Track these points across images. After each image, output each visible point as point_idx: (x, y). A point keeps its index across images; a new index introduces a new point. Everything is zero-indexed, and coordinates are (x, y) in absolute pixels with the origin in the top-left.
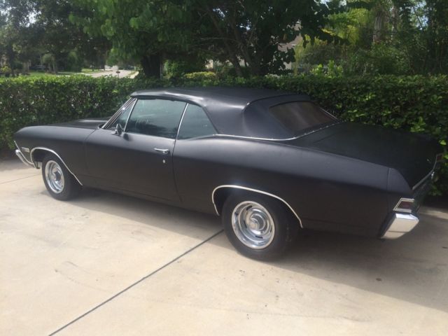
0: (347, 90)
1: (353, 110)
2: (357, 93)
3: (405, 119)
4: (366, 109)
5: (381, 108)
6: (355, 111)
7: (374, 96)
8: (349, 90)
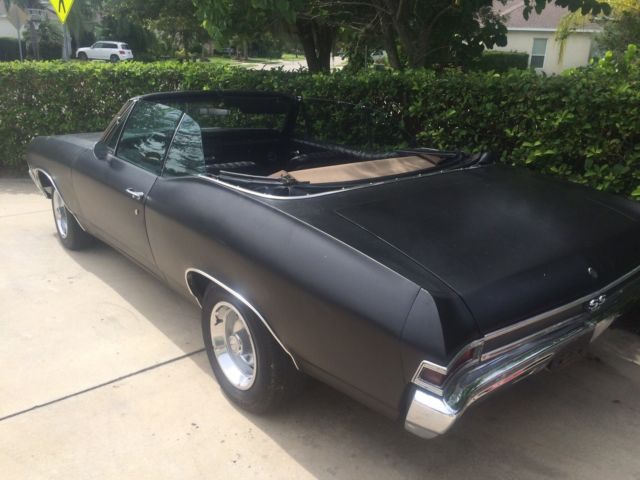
0: (525, 102)
1: (533, 142)
2: (542, 108)
3: (627, 169)
4: (558, 142)
5: (584, 142)
6: (538, 143)
7: (570, 116)
8: (529, 103)
